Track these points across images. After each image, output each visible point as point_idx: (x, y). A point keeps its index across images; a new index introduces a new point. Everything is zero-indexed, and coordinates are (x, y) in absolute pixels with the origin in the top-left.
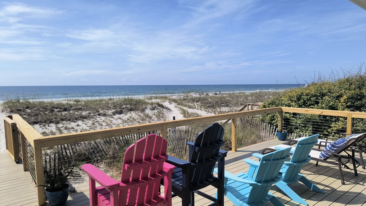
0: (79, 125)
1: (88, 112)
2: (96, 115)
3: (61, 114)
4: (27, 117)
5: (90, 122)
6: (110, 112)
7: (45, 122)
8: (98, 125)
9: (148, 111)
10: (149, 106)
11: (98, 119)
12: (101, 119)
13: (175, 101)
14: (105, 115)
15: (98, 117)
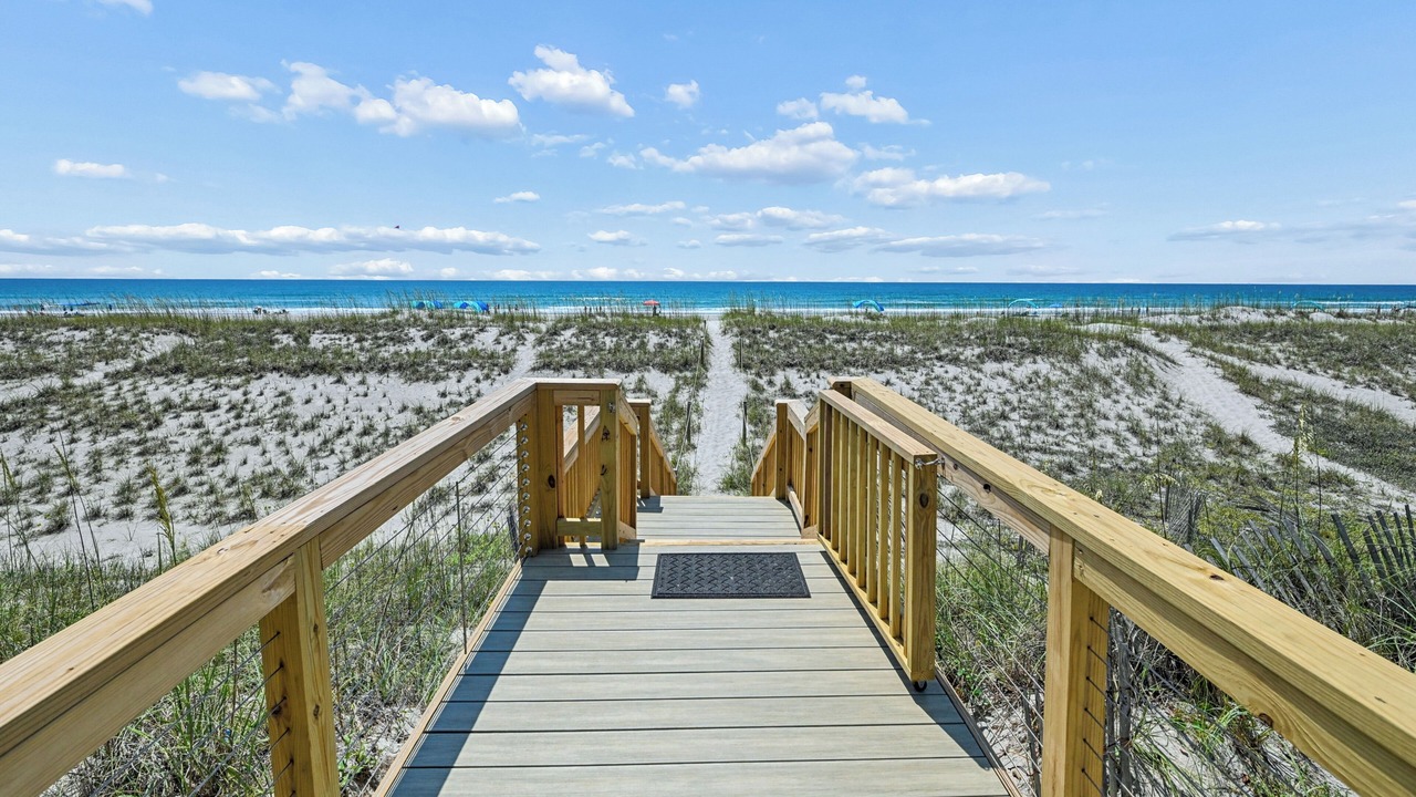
0: (891, 381)
1: (907, 348)
2: (931, 359)
3: (845, 349)
4: (772, 350)
5: (919, 378)
6: (970, 353)
7: (810, 365)
8: (940, 388)
9: (1091, 359)
10: (1095, 346)
11: (938, 371)
12: (947, 372)
13: (1179, 332)
14: (955, 360)
15: (939, 364)
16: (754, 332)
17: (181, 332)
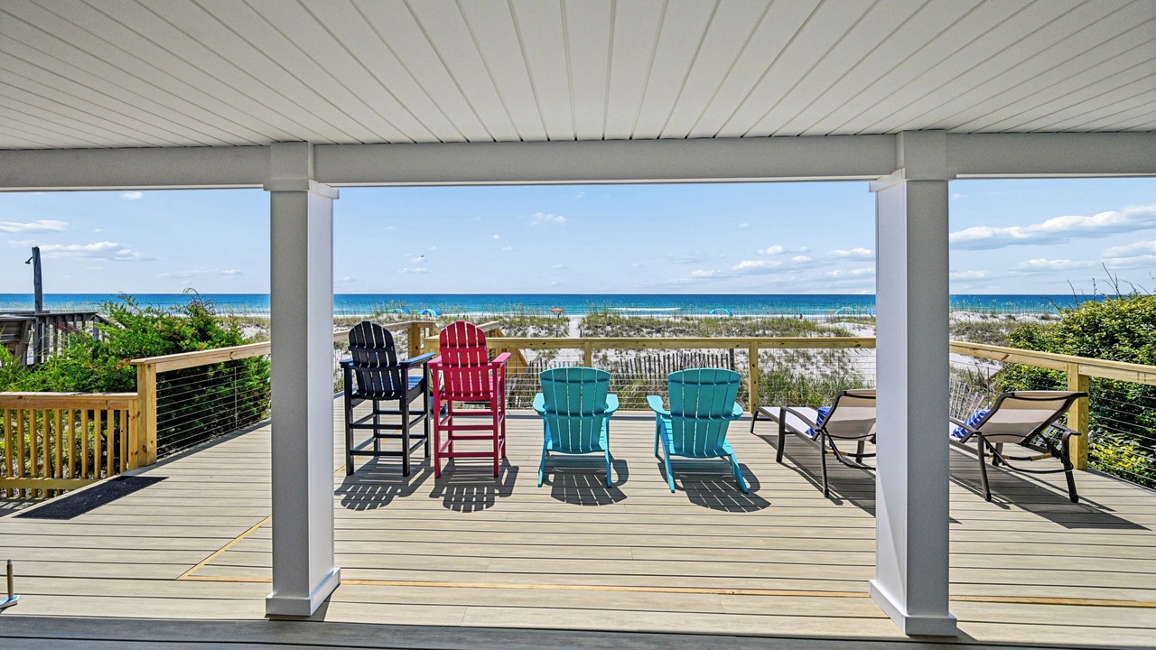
16: (596, 327)
17: (257, 325)
